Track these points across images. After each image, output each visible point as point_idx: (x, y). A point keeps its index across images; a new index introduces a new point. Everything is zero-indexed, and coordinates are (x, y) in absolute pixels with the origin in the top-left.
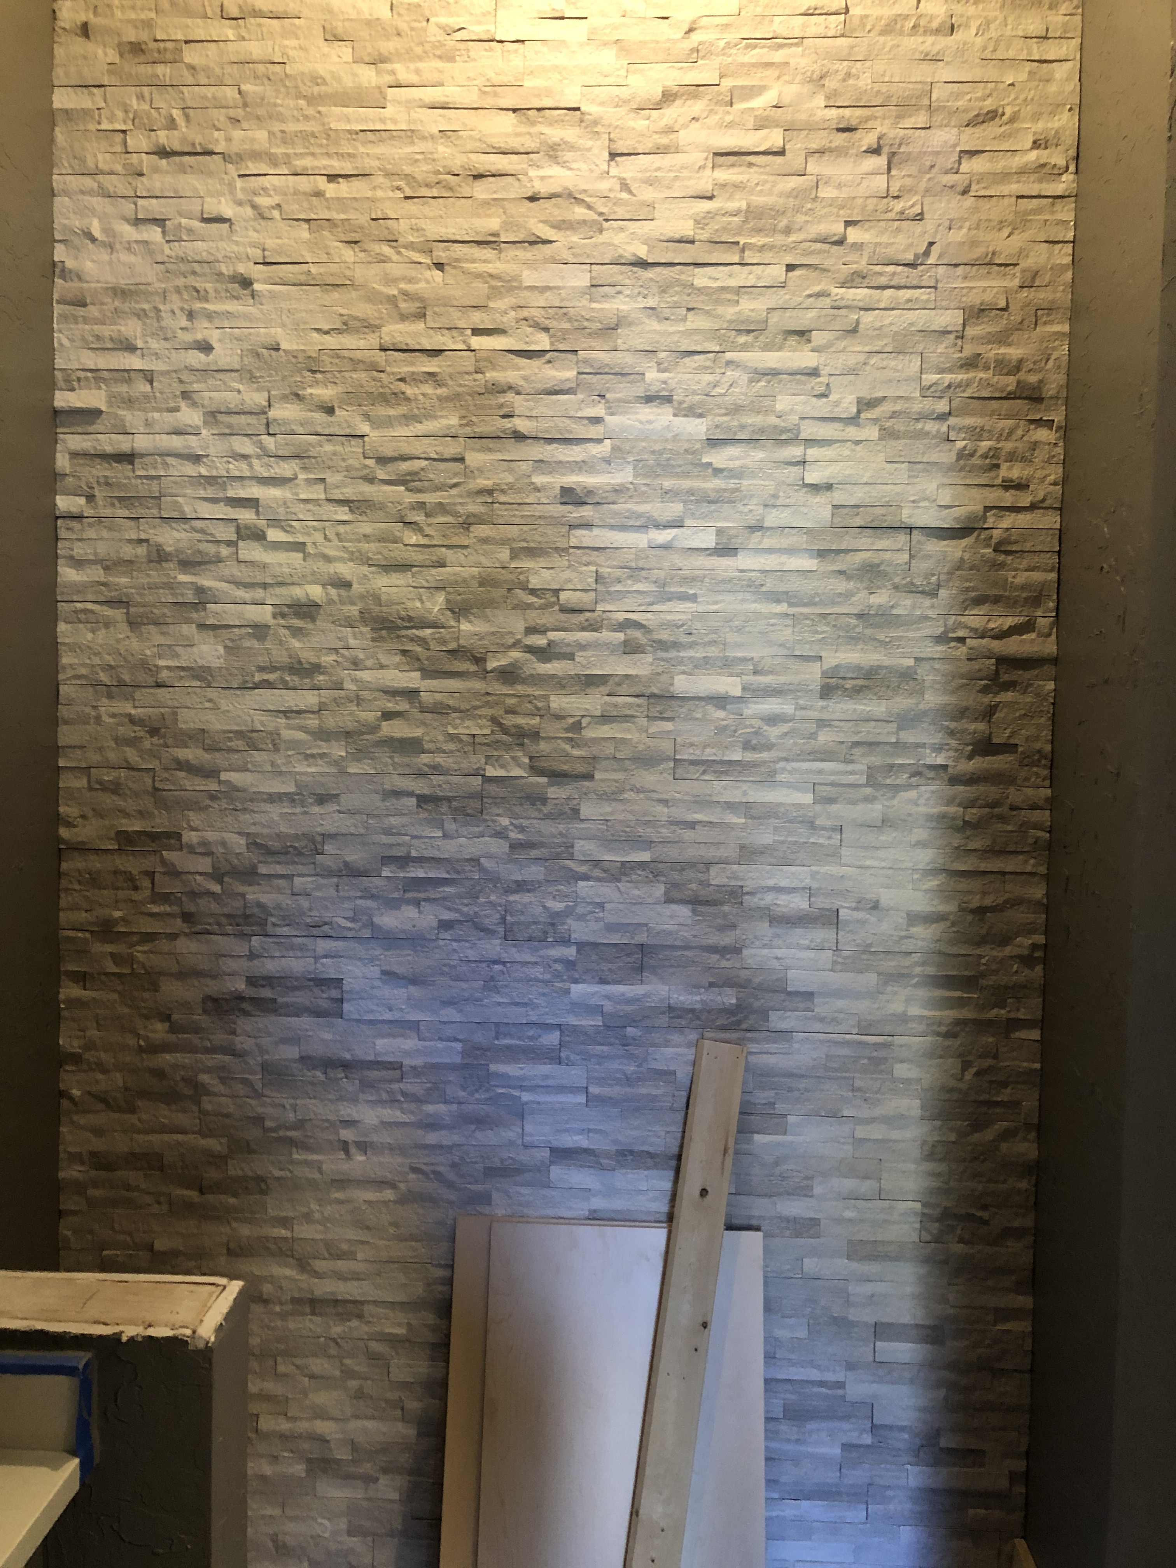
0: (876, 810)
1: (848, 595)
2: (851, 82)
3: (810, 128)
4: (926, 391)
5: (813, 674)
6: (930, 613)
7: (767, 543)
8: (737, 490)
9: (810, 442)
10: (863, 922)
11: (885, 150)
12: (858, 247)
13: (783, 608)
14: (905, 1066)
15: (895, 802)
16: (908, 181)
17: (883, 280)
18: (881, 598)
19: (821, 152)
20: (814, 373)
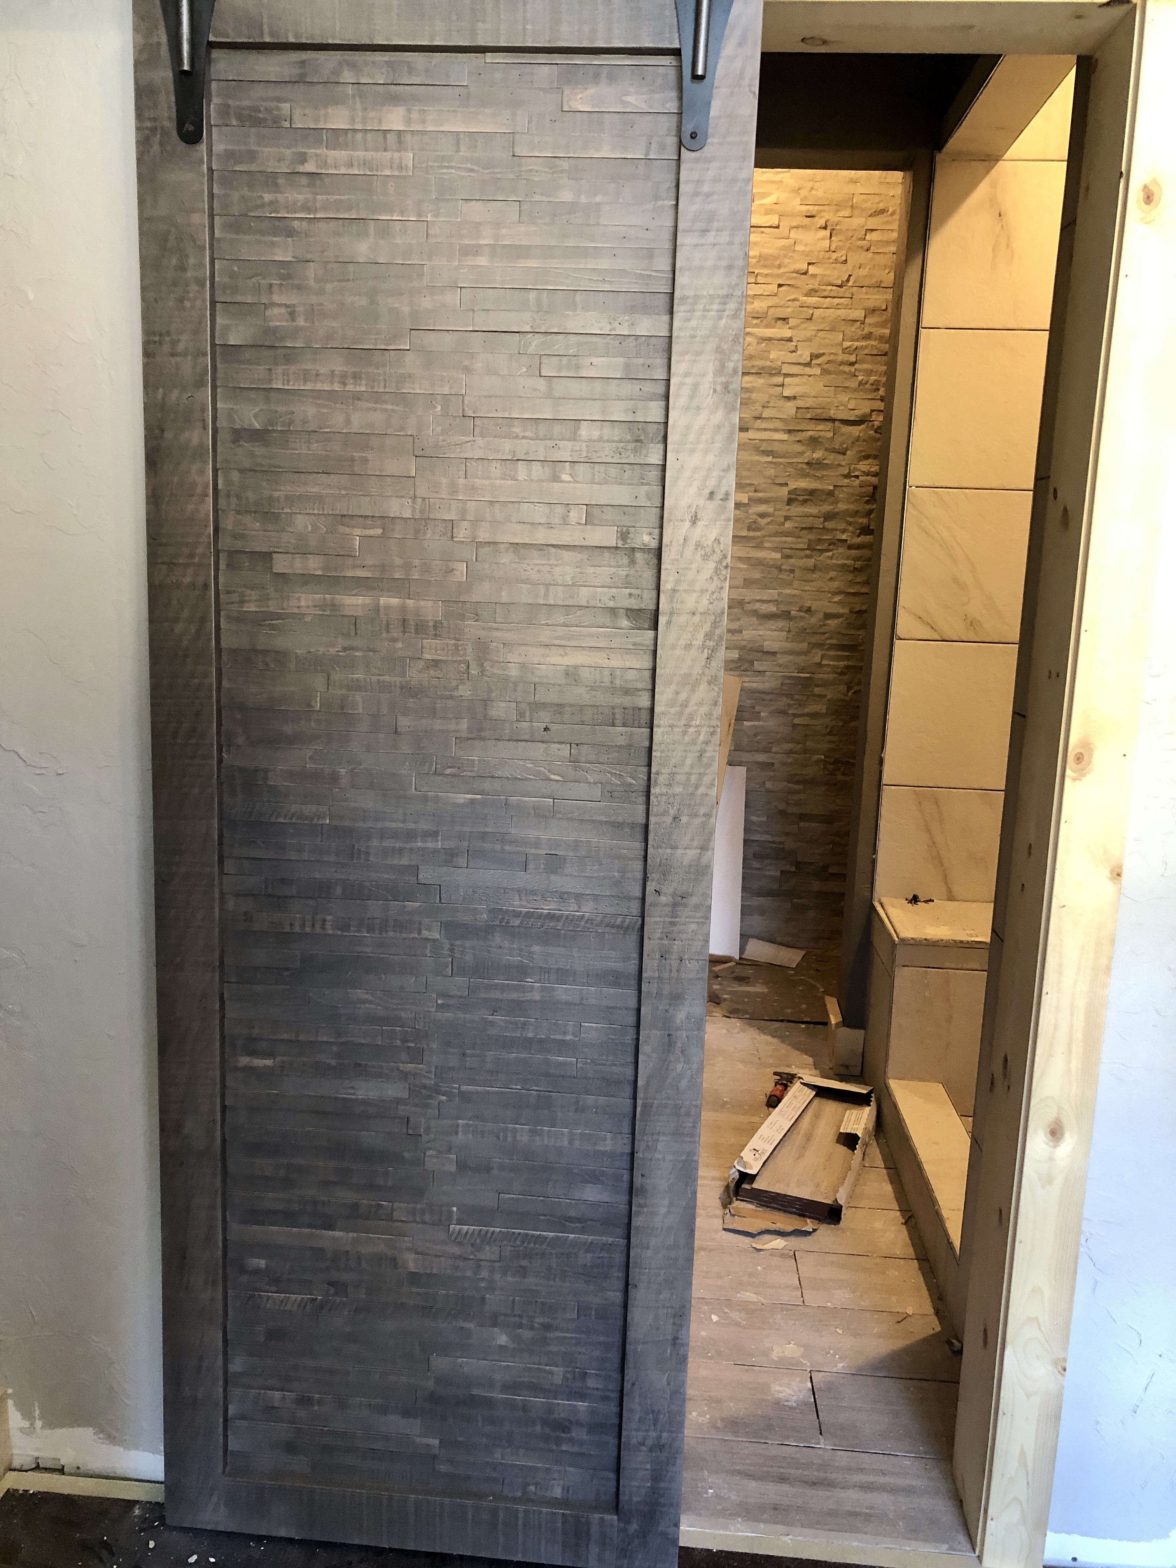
0: (811, 562)
1: (802, 453)
2: (814, 192)
3: (792, 215)
4: (844, 351)
5: (784, 492)
6: (843, 463)
7: (764, 426)
8: (749, 399)
9: (786, 375)
10: (802, 617)
11: (829, 228)
12: (814, 276)
13: (770, 459)
14: (820, 689)
15: (821, 558)
16: (841, 244)
17: (826, 294)
18: (818, 455)
19: (797, 227)
20: (790, 340)
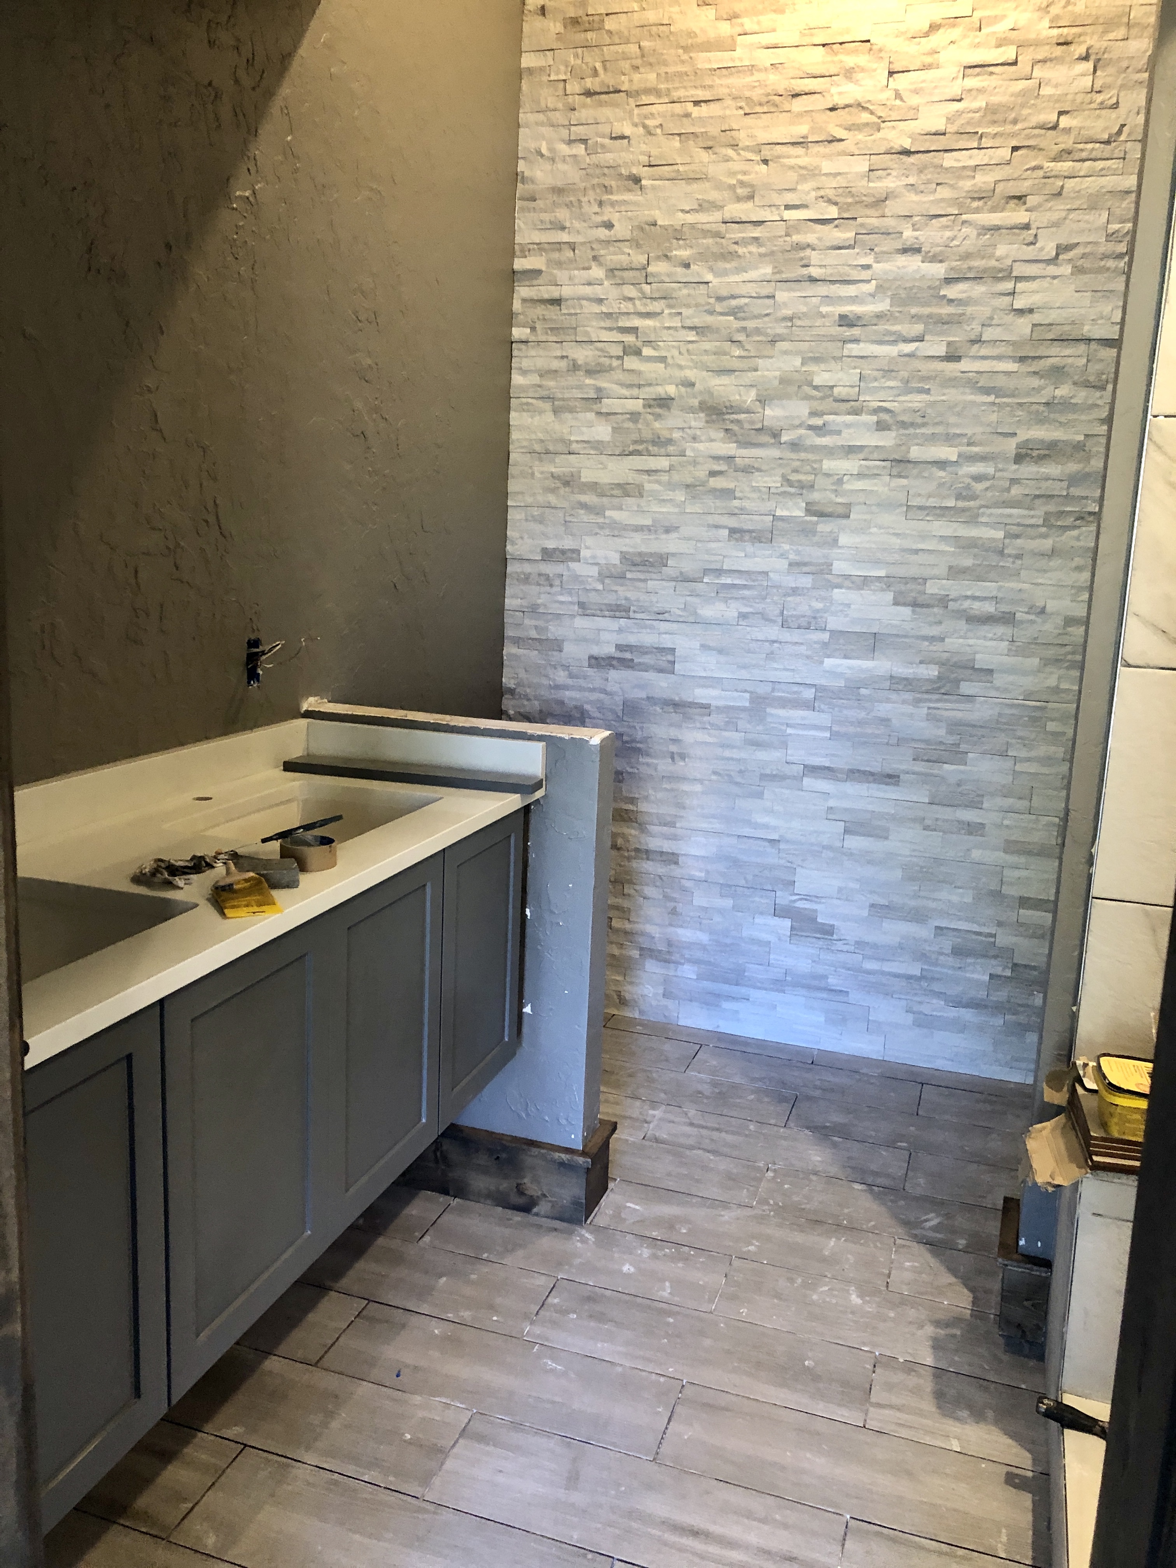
0: (1047, 544)
1: (1038, 390)
2: (1070, 8)
3: (1037, 44)
4: (1110, 237)
5: (1010, 446)
6: (1100, 402)
7: (984, 352)
8: (964, 314)
9: (1018, 279)
10: (1032, 622)
11: (1093, 58)
12: (1068, 131)
13: (991, 398)
14: (1054, 723)
15: (1064, 538)
16: (1109, 80)
17: (1084, 155)
18: (1063, 391)
19: (1044, 61)
20: (1027, 227)
